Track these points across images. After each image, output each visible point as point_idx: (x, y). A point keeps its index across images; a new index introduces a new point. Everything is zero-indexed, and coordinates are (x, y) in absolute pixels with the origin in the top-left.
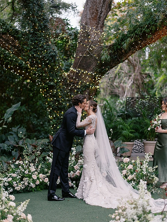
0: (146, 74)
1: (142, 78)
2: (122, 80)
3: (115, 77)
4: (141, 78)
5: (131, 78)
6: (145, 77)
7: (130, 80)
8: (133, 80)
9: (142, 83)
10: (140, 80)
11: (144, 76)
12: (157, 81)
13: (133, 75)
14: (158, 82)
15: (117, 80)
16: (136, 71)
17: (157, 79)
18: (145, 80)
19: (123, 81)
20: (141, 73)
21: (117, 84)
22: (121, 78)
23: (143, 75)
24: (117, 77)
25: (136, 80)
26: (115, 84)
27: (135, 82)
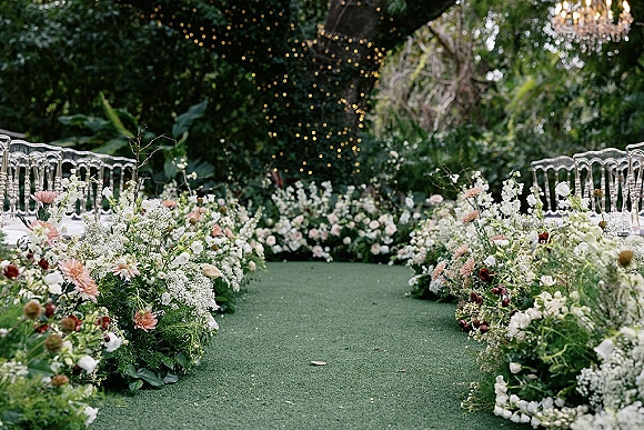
0: (486, 83)
1: (477, 93)
2: (426, 95)
3: (412, 89)
4: (474, 92)
5: (450, 88)
6: (483, 90)
7: (447, 95)
8: (454, 95)
9: (477, 104)
10: (471, 95)
11: (482, 87)
12: (512, 98)
13: (454, 83)
14: (516, 99)
15: (416, 96)
16: (462, 75)
17: (513, 93)
18: (483, 96)
19: (430, 96)
20: (474, 81)
21: (415, 105)
22: (425, 91)
23: (480, 86)
24: (416, 89)
25: (461, 95)
26: (410, 104)
27: (460, 100)
